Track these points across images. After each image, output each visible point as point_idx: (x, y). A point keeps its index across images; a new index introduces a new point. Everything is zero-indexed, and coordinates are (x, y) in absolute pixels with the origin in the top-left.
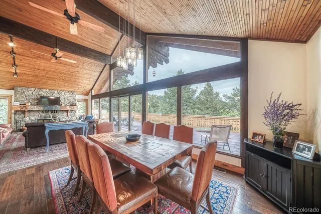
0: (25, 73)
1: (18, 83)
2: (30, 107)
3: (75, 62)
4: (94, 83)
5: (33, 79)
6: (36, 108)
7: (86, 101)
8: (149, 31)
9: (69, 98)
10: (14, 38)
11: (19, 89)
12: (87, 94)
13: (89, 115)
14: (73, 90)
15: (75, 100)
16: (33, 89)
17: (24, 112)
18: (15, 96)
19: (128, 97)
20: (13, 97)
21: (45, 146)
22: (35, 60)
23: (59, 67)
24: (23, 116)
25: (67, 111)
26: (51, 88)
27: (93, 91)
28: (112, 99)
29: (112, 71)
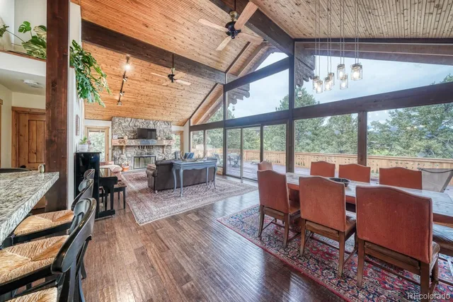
0: (127, 101)
1: (117, 113)
2: (128, 142)
3: (189, 84)
4: (194, 109)
5: (133, 106)
6: (134, 142)
7: (181, 133)
8: (297, 37)
9: (165, 130)
10: (131, 58)
11: (117, 120)
12: (183, 124)
13: (186, 151)
14: (169, 120)
15: (171, 131)
16: (129, 119)
17: (121, 148)
18: (112, 128)
19: (259, 129)
20: (110, 130)
21: (173, 188)
22: (142, 83)
23: (164, 91)
24: (120, 152)
25: (163, 146)
26: (147, 117)
27: (192, 120)
28: (228, 131)
29: (227, 93)
